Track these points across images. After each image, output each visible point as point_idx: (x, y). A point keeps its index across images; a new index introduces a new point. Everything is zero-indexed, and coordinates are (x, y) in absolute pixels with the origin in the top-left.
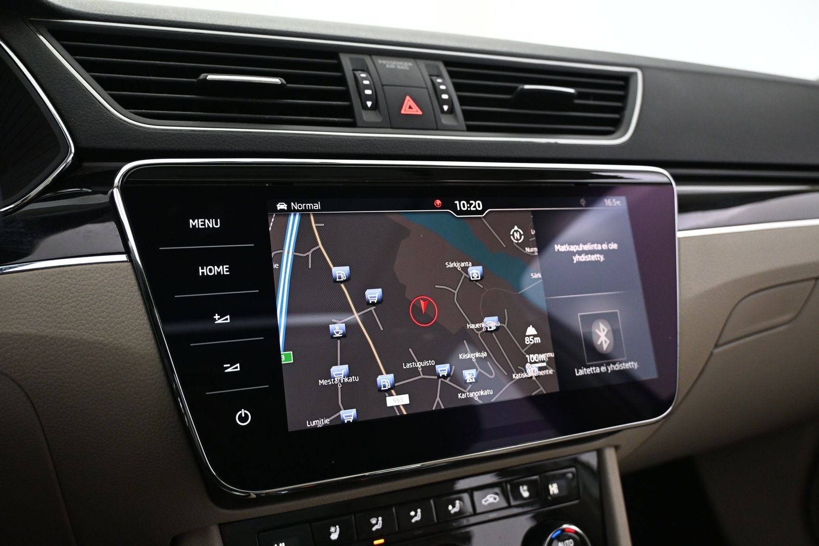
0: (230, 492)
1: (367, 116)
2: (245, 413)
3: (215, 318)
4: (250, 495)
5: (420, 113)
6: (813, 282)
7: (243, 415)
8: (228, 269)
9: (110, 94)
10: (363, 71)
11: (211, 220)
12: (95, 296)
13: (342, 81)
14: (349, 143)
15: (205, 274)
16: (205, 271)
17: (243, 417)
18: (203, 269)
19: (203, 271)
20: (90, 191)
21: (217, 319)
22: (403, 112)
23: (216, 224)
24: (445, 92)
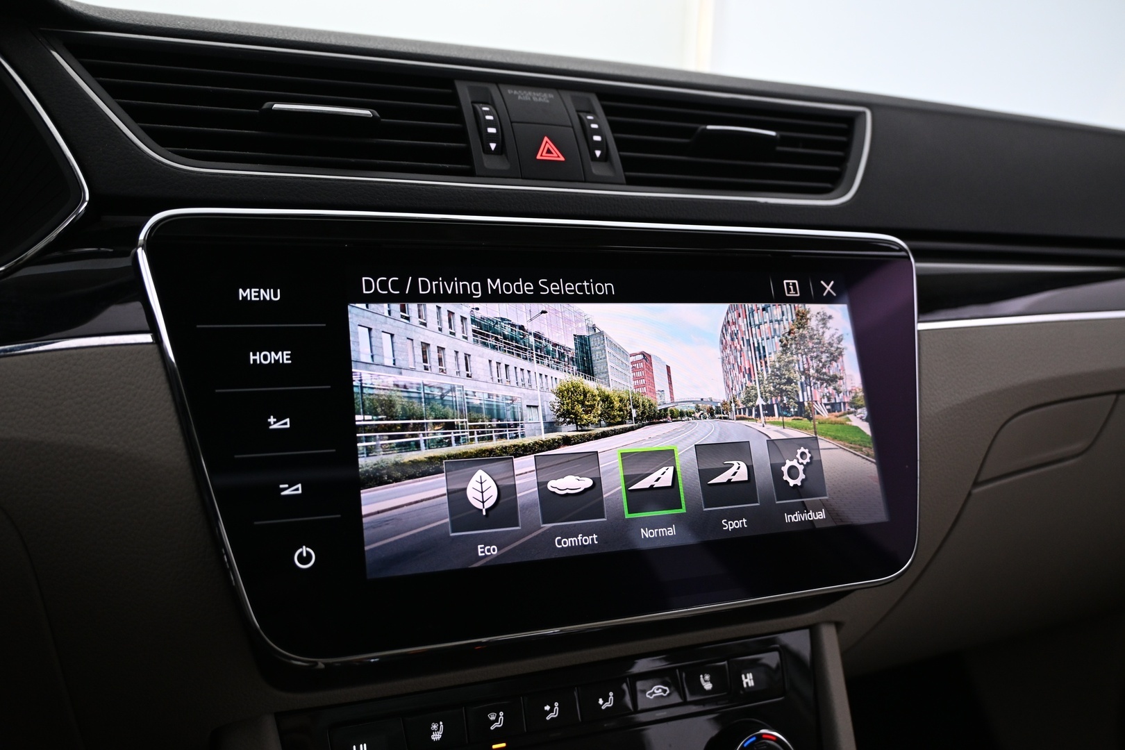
0: (286, 660)
1: (490, 163)
2: (307, 552)
3: (270, 422)
4: (316, 665)
5: (562, 159)
6: (1114, 397)
7: (305, 554)
8: (289, 357)
9: (142, 128)
10: (486, 104)
11: (268, 290)
12: (108, 389)
13: (458, 116)
14: (463, 196)
15: (258, 362)
16: (257, 357)
17: (305, 557)
18: (255, 355)
19: (255, 357)
21: (272, 423)
22: (539, 157)
23: (275, 296)
24: (596, 132)
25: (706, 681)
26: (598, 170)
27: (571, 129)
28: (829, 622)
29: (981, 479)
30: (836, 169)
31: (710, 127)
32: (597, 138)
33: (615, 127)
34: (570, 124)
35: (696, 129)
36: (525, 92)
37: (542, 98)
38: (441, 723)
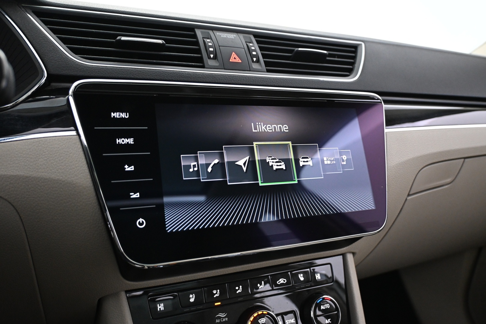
0: (133, 265)
1: (211, 63)
4: (145, 267)
5: (240, 61)
6: (463, 160)
7: (141, 222)
8: (133, 141)
9: (67, 46)
10: (208, 38)
11: (123, 113)
12: (58, 154)
13: (197, 43)
14: (201, 76)
15: (120, 143)
17: (141, 223)
18: (119, 140)
20: (54, 97)
21: (126, 168)
22: (231, 60)
23: (127, 116)
24: (255, 51)
25: (301, 277)
26: (255, 66)
27: (244, 49)
28: (350, 252)
29: (411, 193)
30: (351, 67)
31: (300, 49)
32: (254, 53)
33: (261, 49)
34: (243, 47)
35: (294, 50)
36: (224, 34)
37: (231, 36)
38: (194, 295)
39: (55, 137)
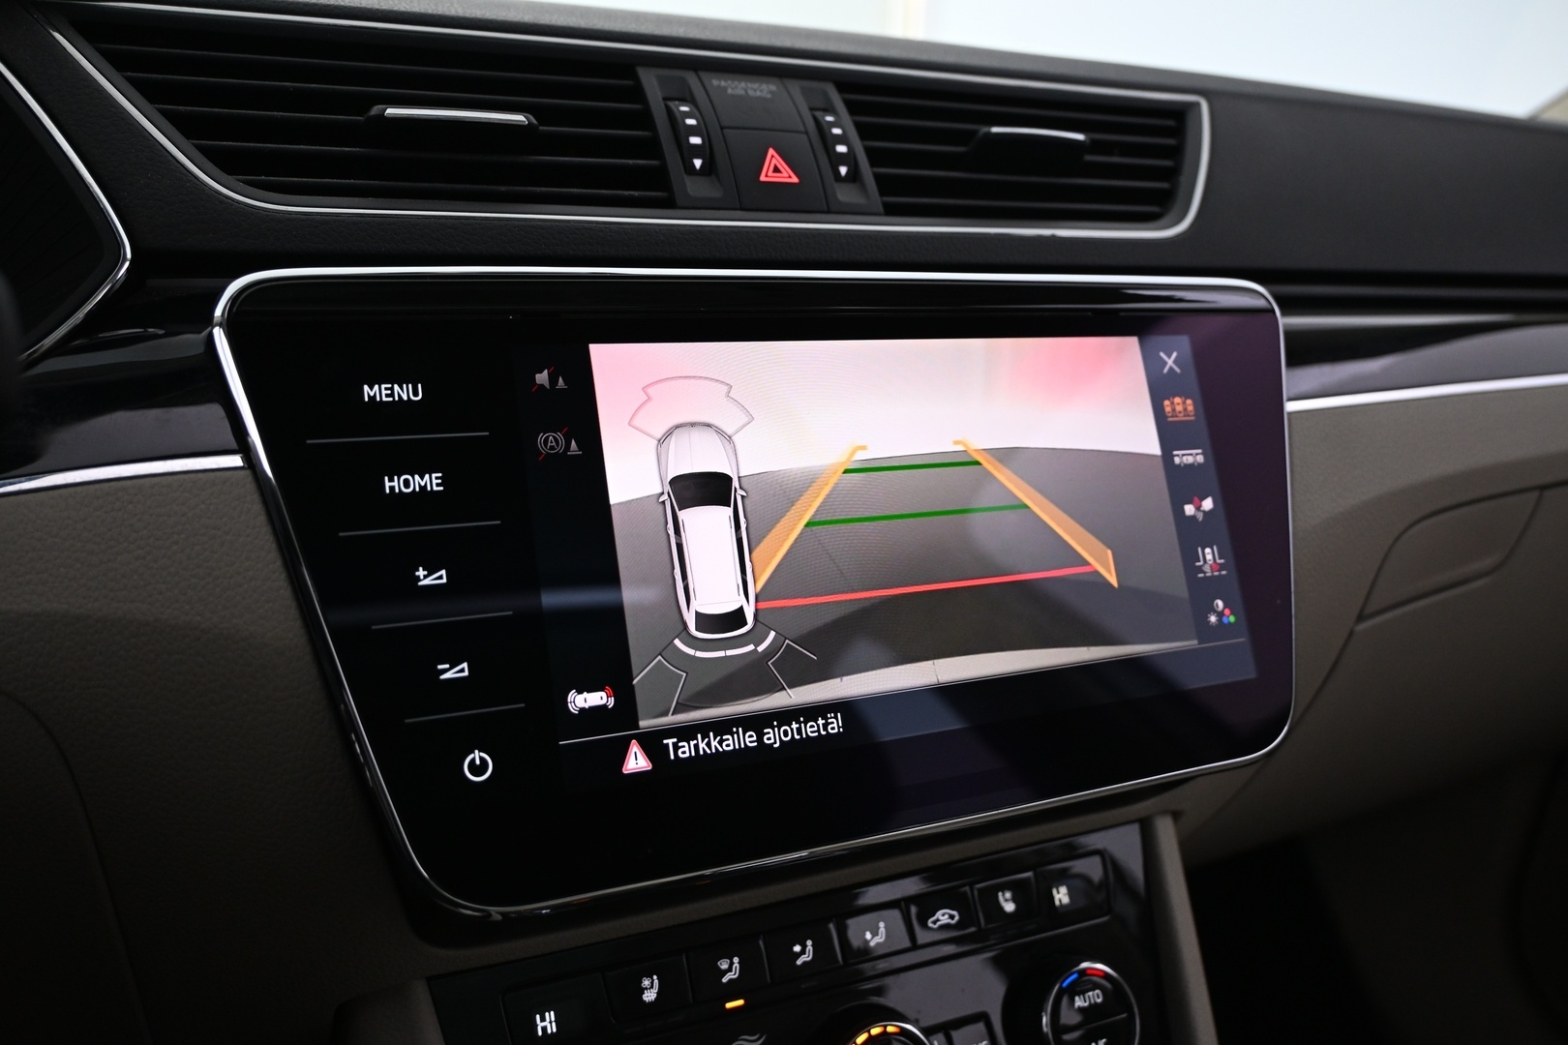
0: (455, 910)
1: (695, 188)
2: (481, 758)
3: (419, 576)
4: (490, 915)
5: (795, 180)
6: (1536, 494)
7: (478, 762)
8: (440, 481)
9: (197, 147)
10: (683, 101)
11: (405, 386)
12: (183, 536)
13: (645, 119)
14: (663, 238)
15: (397, 491)
16: (395, 484)
17: (478, 765)
18: (391, 480)
19: (392, 484)
20: (161, 332)
21: (422, 577)
22: (763, 178)
23: (416, 394)
24: (841, 140)
25: (1006, 900)
26: (845, 195)
27: (805, 136)
28: (1164, 812)
29: (1367, 611)
30: (1165, 185)
31: (995, 130)
32: (841, 149)
33: (864, 131)
34: (802, 129)
35: (975, 132)
36: (736, 83)
37: (761, 91)
38: (655, 977)
39: (170, 478)
